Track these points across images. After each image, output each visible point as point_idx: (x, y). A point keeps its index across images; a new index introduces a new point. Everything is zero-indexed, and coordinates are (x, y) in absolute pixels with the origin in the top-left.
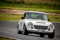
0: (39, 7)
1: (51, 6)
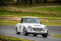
0: (32, 15)
1: (40, 14)
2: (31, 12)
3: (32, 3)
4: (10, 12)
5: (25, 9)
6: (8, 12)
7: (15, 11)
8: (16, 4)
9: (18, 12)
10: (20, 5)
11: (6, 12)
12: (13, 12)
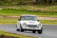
0: (51, 14)
2: (50, 11)
3: (51, 2)
4: (29, 11)
5: (44, 8)
6: (27, 11)
7: (34, 10)
8: (35, 3)
9: (37, 12)
10: (39, 4)
11: (24, 11)
12: (31, 11)
